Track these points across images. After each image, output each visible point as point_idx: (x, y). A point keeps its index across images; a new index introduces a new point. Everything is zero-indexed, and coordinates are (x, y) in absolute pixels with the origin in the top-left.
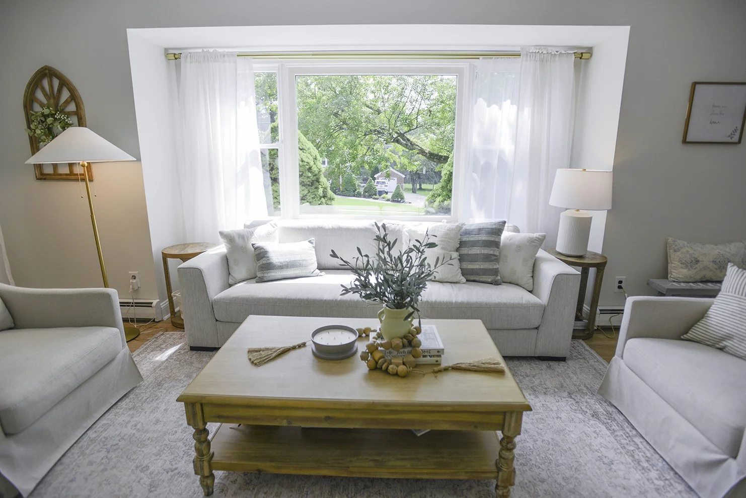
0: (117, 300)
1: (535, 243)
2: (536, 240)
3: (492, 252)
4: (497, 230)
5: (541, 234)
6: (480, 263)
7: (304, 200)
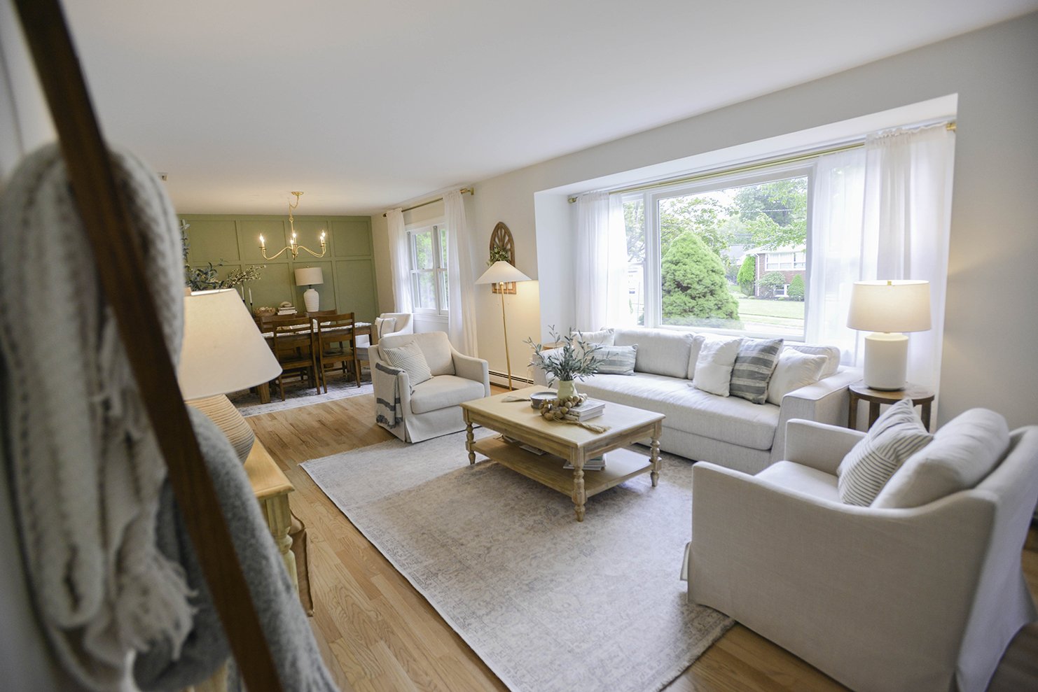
0: (487, 370)
1: (809, 365)
2: (811, 362)
3: (756, 370)
4: (772, 349)
5: (818, 356)
6: (744, 379)
7: (692, 312)
